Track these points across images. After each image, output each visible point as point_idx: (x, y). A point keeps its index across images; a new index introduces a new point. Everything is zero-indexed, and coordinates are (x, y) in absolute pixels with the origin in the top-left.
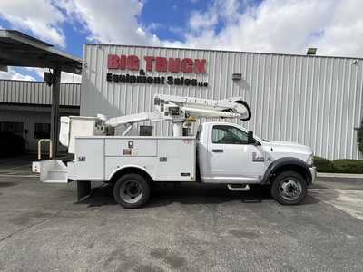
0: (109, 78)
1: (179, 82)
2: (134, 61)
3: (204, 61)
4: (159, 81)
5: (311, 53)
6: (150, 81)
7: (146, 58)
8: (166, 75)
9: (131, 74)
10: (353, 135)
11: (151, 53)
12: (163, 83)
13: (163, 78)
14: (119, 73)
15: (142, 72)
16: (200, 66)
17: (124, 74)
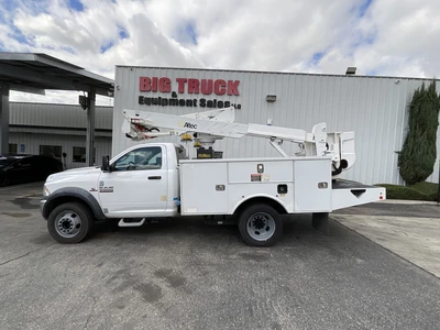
0: (142, 101)
1: (211, 105)
2: (165, 83)
3: (237, 83)
4: (191, 103)
5: (351, 72)
6: (182, 103)
7: (178, 80)
8: (199, 97)
9: (163, 96)
10: (394, 159)
11: (182, 75)
12: (195, 105)
13: (195, 100)
14: (150, 95)
15: (174, 94)
16: (233, 87)
17: (156, 96)
